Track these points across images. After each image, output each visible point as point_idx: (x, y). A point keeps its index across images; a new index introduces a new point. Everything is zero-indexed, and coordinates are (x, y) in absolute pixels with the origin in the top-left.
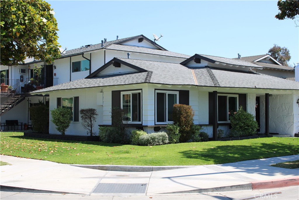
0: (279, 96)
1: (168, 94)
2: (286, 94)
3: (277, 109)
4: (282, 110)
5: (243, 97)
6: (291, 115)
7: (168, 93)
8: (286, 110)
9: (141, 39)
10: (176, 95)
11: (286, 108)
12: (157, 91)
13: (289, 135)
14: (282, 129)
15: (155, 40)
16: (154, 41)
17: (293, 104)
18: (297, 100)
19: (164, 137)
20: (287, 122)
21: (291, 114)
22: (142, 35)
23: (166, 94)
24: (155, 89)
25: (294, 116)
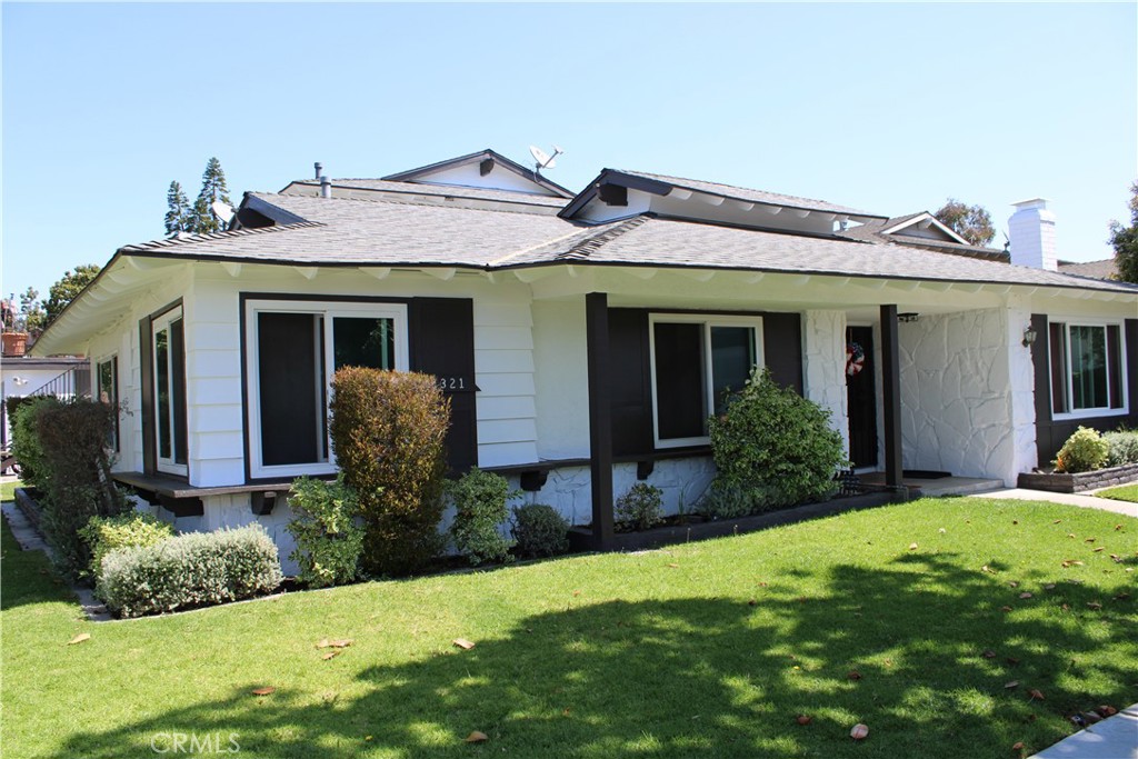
0: (947, 320)
1: (335, 319)
2: (975, 311)
3: (941, 374)
4: (963, 377)
5: (786, 329)
6: (1001, 397)
7: (331, 312)
8: (978, 377)
9: (488, 162)
10: (390, 321)
11: (977, 367)
12: (254, 307)
13: (995, 483)
14: (963, 453)
15: (539, 166)
16: (535, 170)
17: (1007, 350)
18: (1025, 334)
19: (240, 555)
20: (984, 426)
21: (1002, 393)
22: (490, 151)
23: (322, 320)
24: (244, 296)
25: (1015, 399)
